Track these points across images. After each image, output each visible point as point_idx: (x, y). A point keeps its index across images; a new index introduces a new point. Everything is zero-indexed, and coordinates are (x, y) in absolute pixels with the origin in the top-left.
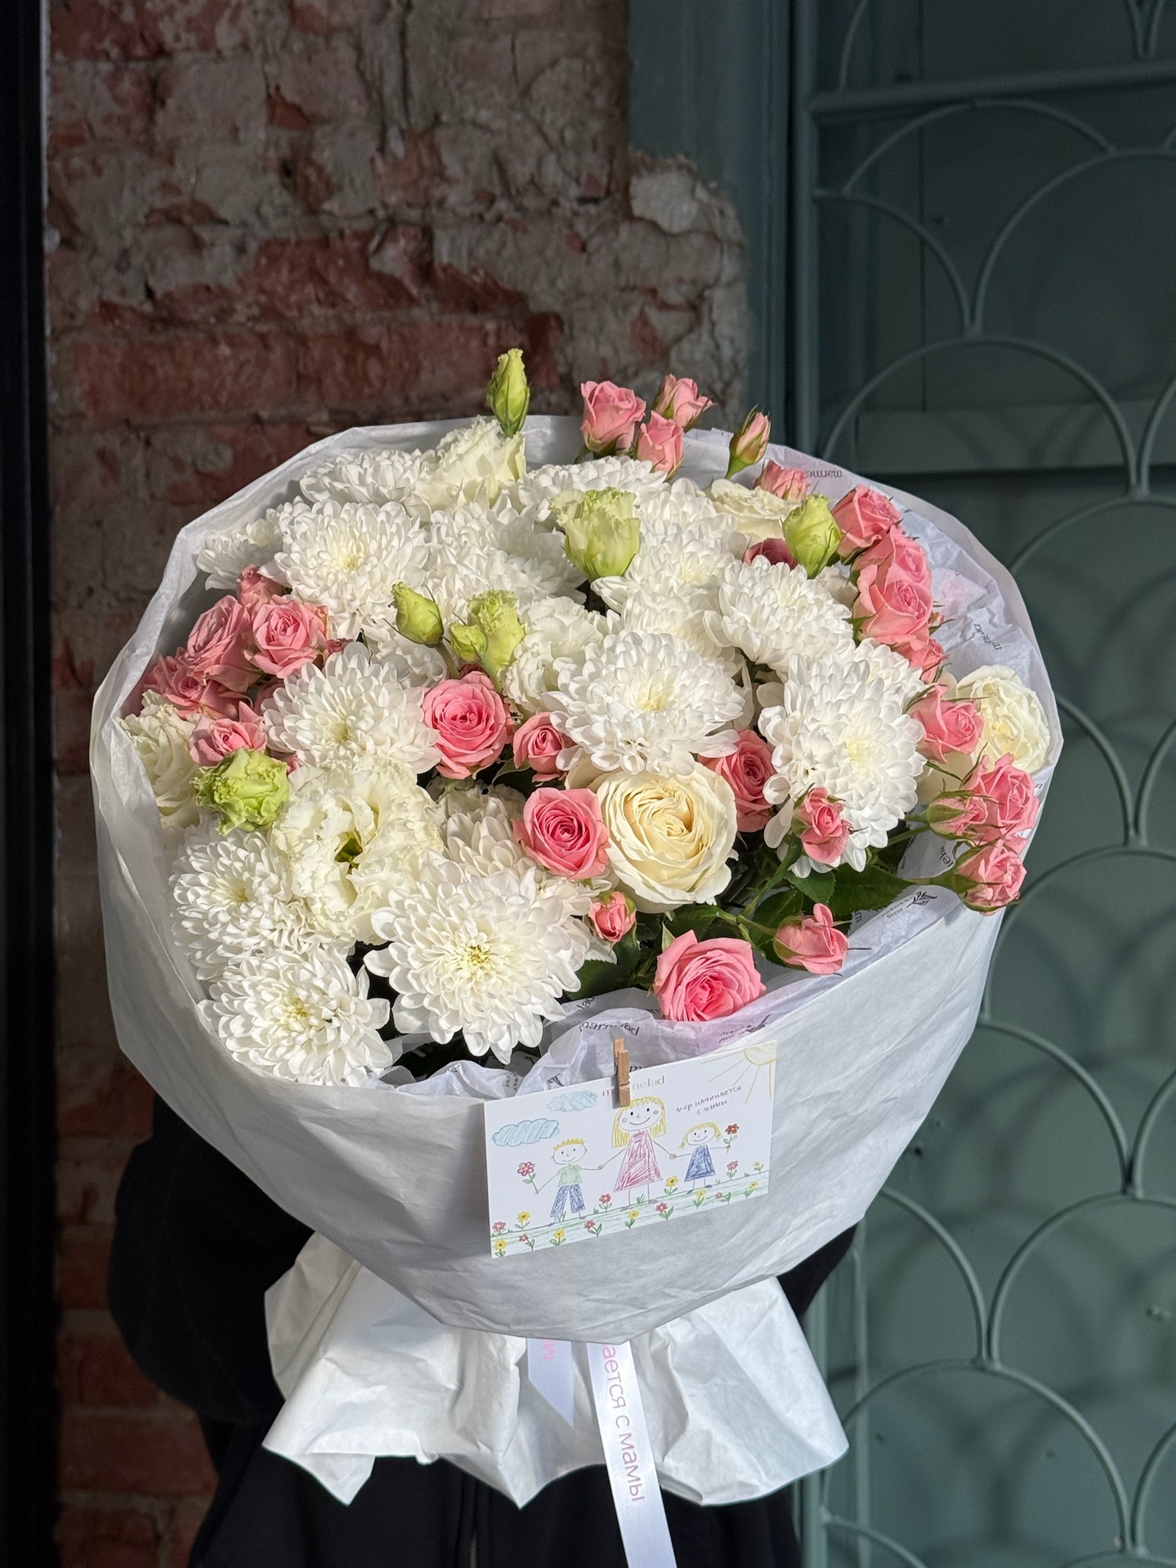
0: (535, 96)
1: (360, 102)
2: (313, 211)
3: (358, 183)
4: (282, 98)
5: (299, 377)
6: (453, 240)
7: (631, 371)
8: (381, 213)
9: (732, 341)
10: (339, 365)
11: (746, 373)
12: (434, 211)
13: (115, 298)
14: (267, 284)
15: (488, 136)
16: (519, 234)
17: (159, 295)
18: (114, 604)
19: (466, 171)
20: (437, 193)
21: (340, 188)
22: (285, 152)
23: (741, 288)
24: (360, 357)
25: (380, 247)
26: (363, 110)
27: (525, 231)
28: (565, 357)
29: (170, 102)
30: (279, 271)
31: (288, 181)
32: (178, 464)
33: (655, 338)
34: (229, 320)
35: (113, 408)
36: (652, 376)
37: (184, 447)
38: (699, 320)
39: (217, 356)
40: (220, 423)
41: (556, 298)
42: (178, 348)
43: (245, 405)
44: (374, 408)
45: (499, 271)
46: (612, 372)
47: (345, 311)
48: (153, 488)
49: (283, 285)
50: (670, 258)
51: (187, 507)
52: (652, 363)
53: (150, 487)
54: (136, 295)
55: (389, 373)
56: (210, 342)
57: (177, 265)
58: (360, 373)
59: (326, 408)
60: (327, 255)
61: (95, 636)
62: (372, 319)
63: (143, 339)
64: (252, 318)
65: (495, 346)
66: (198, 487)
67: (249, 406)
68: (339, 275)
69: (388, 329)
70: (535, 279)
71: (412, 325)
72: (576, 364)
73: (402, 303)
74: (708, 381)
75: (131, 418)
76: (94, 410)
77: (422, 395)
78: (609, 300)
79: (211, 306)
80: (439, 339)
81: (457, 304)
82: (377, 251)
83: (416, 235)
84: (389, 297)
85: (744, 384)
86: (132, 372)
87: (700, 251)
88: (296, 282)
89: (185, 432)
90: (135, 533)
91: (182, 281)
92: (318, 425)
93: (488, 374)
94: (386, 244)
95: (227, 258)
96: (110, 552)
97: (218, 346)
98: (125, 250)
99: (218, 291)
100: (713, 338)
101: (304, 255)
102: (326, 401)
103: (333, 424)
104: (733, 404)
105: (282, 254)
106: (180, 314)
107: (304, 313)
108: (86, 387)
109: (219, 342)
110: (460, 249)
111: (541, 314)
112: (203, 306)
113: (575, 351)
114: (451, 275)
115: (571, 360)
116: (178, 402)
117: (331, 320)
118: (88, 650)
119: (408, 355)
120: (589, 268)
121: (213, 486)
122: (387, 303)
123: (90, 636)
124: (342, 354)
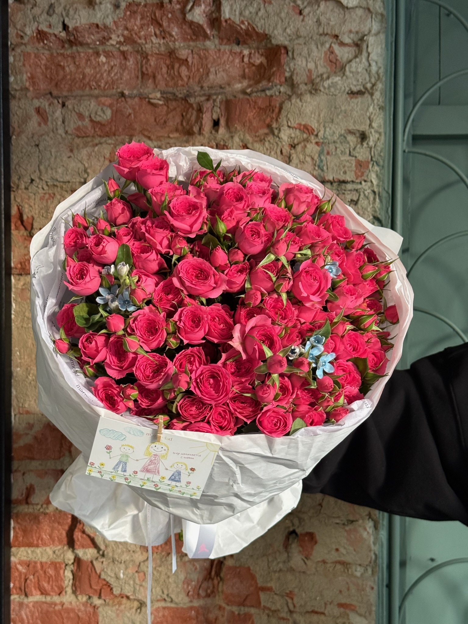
5: (143, 74)
6: (231, 6)
7: (325, 76)
9: (376, 63)
10: (164, 70)
11: (384, 79)
13: (46, 29)
14: (129, 25)
16: (266, 5)
17: (70, 29)
18: (46, 188)
23: (382, 36)
24: (177, 66)
25: (192, 7)
27: (270, 3)
28: (290, 68)
30: (136, 19)
32: (81, 116)
33: (337, 60)
34: (107, 43)
35: (43, 86)
36: (337, 79)
37: (84, 108)
38: (360, 52)
39: (98, 62)
40: (102, 96)
41: (286, 38)
42: (78, 57)
43: (115, 87)
44: (185, 91)
45: (256, 23)
46: (314, 77)
47: (170, 41)
48: (67, 129)
49: (137, 26)
50: (345, 21)
51: (85, 138)
52: (335, 73)
53: (65, 128)
54: (57, 28)
55: (192, 74)
56: (95, 55)
57: (81, 13)
58: (176, 73)
59: (159, 90)
60: (162, 12)
61: (34, 204)
62: (184, 46)
63: (58, 51)
64: (119, 43)
65: (248, 62)
66: (92, 128)
67: (117, 88)
68: (169, 22)
69: (192, 51)
70: (275, 28)
71: (205, 50)
72: (295, 72)
73: (201, 38)
74: (364, 82)
75: (53, 92)
76: (33, 87)
77: (210, 86)
78: (313, 40)
79: (98, 35)
80: (219, 57)
81: (229, 40)
82: (190, 10)
83: (210, 4)
84: (194, 35)
85: (383, 85)
86: (51, 69)
87: (361, 17)
88: (144, 25)
89: (84, 100)
90: (57, 152)
91: (84, 21)
92: (155, 99)
93: (244, 76)
94: (195, 7)
95: (109, 10)
96: (43, 161)
97: (99, 57)
98: (52, 5)
99: (103, 27)
100: (368, 61)
101: (149, 11)
102: (158, 87)
103: (162, 99)
104: (377, 95)
105: (137, 10)
106: (80, 39)
107: (148, 41)
108: (29, 75)
109: (100, 55)
110: (235, 11)
111: (277, 46)
112: (93, 35)
113: (295, 65)
114: (230, 24)
115: (292, 70)
116: (77, 85)
117: (162, 45)
118: (31, 211)
119: (202, 65)
120: (303, 23)
121: (99, 129)
122: (191, 38)
123: (32, 204)
124: (166, 64)
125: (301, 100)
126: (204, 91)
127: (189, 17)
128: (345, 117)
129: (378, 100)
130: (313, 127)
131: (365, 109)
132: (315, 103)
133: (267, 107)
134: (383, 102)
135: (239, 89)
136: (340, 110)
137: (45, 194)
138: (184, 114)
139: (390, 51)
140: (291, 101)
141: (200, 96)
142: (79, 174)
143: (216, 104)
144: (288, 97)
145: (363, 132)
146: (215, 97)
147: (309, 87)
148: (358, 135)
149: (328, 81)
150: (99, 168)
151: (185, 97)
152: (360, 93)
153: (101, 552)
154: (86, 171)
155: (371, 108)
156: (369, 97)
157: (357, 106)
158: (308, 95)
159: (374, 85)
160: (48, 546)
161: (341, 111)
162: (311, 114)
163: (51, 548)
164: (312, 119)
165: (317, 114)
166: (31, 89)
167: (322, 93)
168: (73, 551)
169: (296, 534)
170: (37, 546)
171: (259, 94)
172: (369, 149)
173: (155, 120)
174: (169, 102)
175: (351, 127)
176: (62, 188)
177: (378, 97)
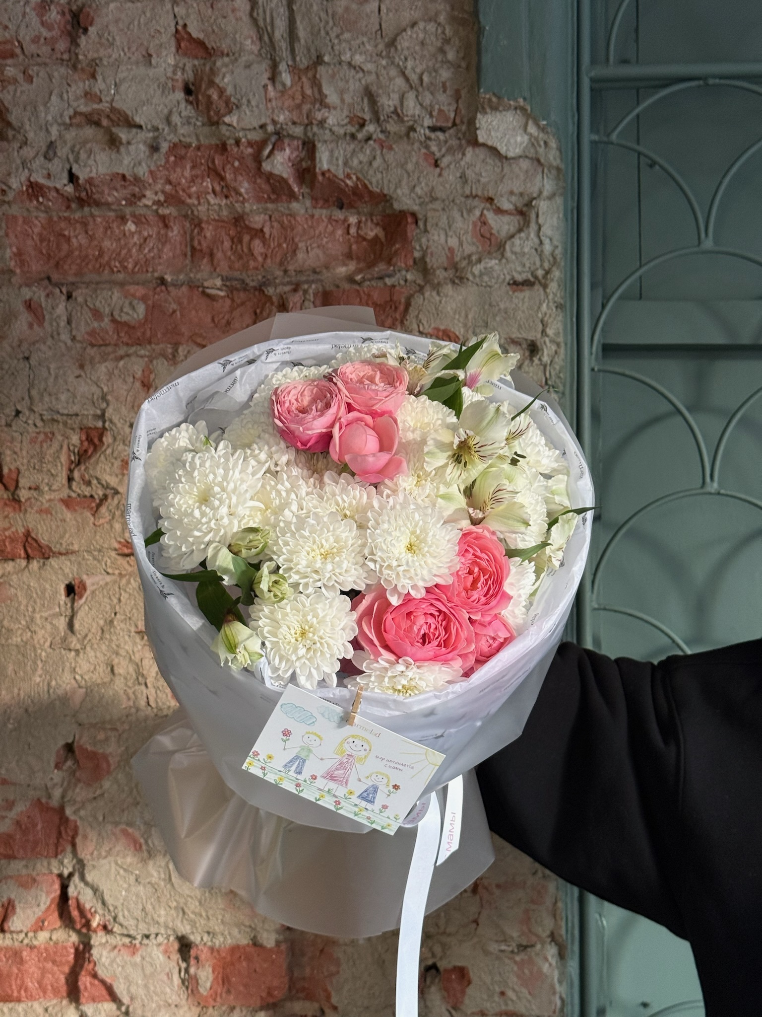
0: (399, 47)
1: (253, 41)
2: (214, 123)
3: (253, 103)
4: (189, 34)
5: (193, 249)
6: (332, 152)
7: (474, 258)
8: (270, 128)
9: (551, 240)
10: (227, 244)
11: (563, 264)
12: (315, 129)
13: (41, 181)
14: (173, 177)
15: (361, 75)
16: (385, 150)
17: (80, 182)
18: (39, 424)
19: (343, 100)
20: (319, 116)
21: (237, 107)
22: (190, 75)
23: (559, 200)
24: (246, 238)
25: (271, 152)
26: (255, 48)
27: (390, 148)
28: (421, 246)
29: (92, 30)
30: (183, 168)
31: (191, 99)
32: (97, 314)
33: (491, 234)
34: (138, 203)
35: (36, 267)
36: (493, 263)
37: (103, 302)
38: (527, 223)
39: (124, 230)
40: (131, 284)
41: (414, 200)
42: (91, 223)
43: (150, 269)
44: (260, 277)
45: (369, 177)
46: (457, 259)
47: (237, 202)
48: (74, 333)
49: (186, 178)
50: (504, 176)
51: (103, 348)
52: (489, 253)
53: (71, 331)
54: (60, 179)
55: (270, 251)
56: (119, 220)
57: (98, 157)
58: (245, 250)
59: (219, 276)
60: (225, 157)
61: (21, 449)
62: (258, 209)
63: (61, 214)
64: (158, 203)
65: (355, 234)
66: (114, 333)
67: (153, 271)
68: (234, 173)
69: (270, 217)
70: (398, 185)
71: (291, 215)
72: (429, 251)
73: (284, 198)
74: (532, 269)
75: (52, 276)
76: (20, 267)
77: (298, 269)
78: (456, 204)
79: (124, 191)
80: (311, 227)
81: (326, 201)
82: (269, 156)
83: (298, 147)
84: (274, 192)
85: (561, 272)
86: (49, 241)
87: (527, 171)
88: (197, 177)
89: (103, 289)
90: (59, 368)
91: (102, 170)
92: (213, 288)
93: (349, 256)
94: (276, 152)
95: (142, 155)
96: (36, 382)
97: (126, 224)
98: (51, 142)
99: (132, 179)
100: (539, 237)
101: (204, 156)
102: (218, 270)
103: (224, 288)
104: (553, 287)
105: (186, 154)
106: (96, 196)
107: (202, 201)
108: (14, 249)
109: (127, 220)
110: (337, 159)
111: (400, 211)
112: (117, 190)
113: (428, 241)
114: (329, 179)
115: (425, 248)
116: (90, 266)
117: (223, 208)
118: (15, 460)
119: (286, 238)
120: (441, 179)
121: (126, 332)
122: (269, 198)
123: (17, 450)
124: (229, 235)
125: (438, 294)
126: (289, 276)
127: (266, 166)
128: (505, 319)
129: (555, 295)
130: (457, 333)
131: (536, 308)
132: (460, 297)
133: (386, 302)
134: (562, 298)
135: (344, 274)
136: (497, 308)
137: (38, 433)
138: (258, 311)
139: (569, 222)
140: (423, 294)
141: (284, 284)
142: (94, 403)
143: (308, 297)
144: (418, 288)
145: (532, 341)
146: (306, 286)
147: (451, 273)
148: (524, 346)
149: (478, 266)
150: (125, 393)
151: (260, 286)
152: (527, 283)
153: (123, 1009)
154: (104, 398)
155: (545, 305)
156: (541, 289)
157: (523, 303)
158: (450, 286)
159: (547, 272)
160: (35, 1000)
161: (499, 310)
162: (455, 313)
163: (40, 1003)
164: (456, 322)
165: (463, 314)
166: (18, 271)
167: (470, 283)
168: (77, 1008)
169: (437, 969)
170: (19, 1000)
171: (374, 283)
172: (542, 367)
173: (213, 320)
174: (235, 292)
175: (515, 335)
176: (65, 424)
177: (554, 291)
